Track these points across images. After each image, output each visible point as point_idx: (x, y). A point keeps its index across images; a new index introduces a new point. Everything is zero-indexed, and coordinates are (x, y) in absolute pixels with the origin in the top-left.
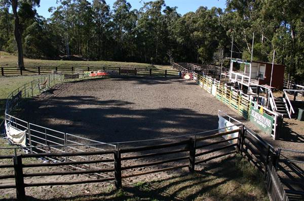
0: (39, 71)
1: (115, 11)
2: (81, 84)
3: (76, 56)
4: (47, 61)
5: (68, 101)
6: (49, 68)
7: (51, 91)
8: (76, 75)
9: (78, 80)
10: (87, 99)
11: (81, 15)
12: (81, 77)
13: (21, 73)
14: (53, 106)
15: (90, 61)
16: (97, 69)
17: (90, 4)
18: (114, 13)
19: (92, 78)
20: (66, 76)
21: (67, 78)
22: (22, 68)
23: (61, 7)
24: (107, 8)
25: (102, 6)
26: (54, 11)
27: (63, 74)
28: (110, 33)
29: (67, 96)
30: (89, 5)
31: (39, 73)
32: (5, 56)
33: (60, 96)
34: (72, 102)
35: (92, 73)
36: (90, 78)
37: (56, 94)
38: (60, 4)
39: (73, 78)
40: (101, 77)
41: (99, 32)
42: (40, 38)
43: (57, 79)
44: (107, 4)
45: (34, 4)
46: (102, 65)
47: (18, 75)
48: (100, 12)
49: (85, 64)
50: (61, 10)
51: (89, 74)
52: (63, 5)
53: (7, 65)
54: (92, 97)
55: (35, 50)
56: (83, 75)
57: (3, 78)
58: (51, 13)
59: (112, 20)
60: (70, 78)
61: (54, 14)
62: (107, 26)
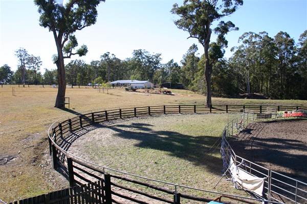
0: (227, 109)
1: (302, 44)
2: (276, 125)
3: (257, 94)
4: (232, 99)
5: (272, 143)
6: (235, 106)
7: (248, 131)
8: (268, 115)
9: (270, 120)
10: (294, 143)
11: (263, 52)
12: (273, 117)
13: (211, 111)
14: (259, 148)
15: (272, 99)
16: (291, 108)
17: (273, 40)
18: (300, 47)
19: (286, 118)
20: (259, 116)
21: (260, 118)
22: (210, 106)
23: (243, 46)
24: (292, 42)
25: (286, 40)
26: (235, 50)
27: (255, 113)
28: (294, 68)
29: (267, 137)
30: (271, 41)
31: (227, 111)
32: (191, 95)
33: (260, 136)
34: (278, 145)
35: (286, 112)
36: (283, 119)
37: (254, 134)
38: (241, 43)
39: (265, 118)
40: (296, 118)
41: (283, 68)
42: (222, 77)
43: (250, 118)
44: (291, 38)
45: (222, 45)
46: (292, 104)
47: (208, 113)
48: (283, 47)
49: (273, 103)
50: (242, 49)
51: (282, 114)
52: (244, 44)
53: (195, 102)
54: (299, 142)
55: (216, 88)
56: (276, 115)
57: (195, 115)
58: (233, 52)
59: (296, 55)
60: (263, 118)
61: (236, 53)
62: (292, 61)
